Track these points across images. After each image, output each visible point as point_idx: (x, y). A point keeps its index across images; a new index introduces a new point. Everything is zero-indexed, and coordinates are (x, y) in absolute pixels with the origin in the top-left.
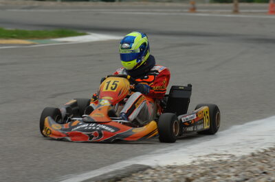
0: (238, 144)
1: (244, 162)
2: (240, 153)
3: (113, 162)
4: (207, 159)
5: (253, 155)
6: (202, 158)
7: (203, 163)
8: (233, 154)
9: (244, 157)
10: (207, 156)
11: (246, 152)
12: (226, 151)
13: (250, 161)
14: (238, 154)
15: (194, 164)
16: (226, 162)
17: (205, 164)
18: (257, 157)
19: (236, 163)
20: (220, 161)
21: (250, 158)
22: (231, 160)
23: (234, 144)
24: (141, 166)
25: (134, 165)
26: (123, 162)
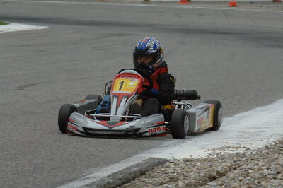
4: (223, 152)
7: (220, 156)
15: (211, 157)
24: (159, 159)
25: (151, 158)
26: (139, 155)
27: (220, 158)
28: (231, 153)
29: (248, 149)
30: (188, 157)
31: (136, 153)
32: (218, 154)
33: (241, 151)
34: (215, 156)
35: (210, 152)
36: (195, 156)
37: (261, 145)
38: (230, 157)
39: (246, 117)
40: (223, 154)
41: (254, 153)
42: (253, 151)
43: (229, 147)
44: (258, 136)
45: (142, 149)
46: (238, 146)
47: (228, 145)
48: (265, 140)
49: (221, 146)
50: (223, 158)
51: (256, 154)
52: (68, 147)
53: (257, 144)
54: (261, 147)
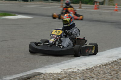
0: (81, 64)
1: (83, 72)
2: (82, 68)
3: (26, 71)
4: (67, 71)
5: (87, 69)
6: (65, 70)
7: (65, 72)
8: (78, 68)
9: (83, 70)
10: (67, 69)
11: (84, 68)
12: (75, 67)
13: (86, 72)
14: (80, 69)
15: (62, 72)
16: (75, 72)
17: (66, 73)
18: (88, 70)
19: (80, 73)
20: (73, 71)
21: (86, 71)
22: (78, 71)
23: (79, 64)
25: (35, 72)
28: (70, 71)
29: (79, 69)
30: (52, 72)
31: (30, 70)
33: (75, 70)
35: (62, 70)
36: (55, 72)
47: (70, 68)
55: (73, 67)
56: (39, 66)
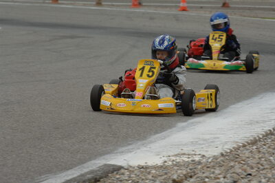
3: (82, 162)
4: (178, 159)
6: (174, 158)
7: (175, 163)
9: (215, 158)
10: (176, 155)
14: (208, 154)
15: (166, 164)
16: (199, 163)
19: (212, 164)
20: (193, 161)
24: (113, 165)
25: (105, 165)
26: (93, 162)
27: (176, 165)
28: (186, 160)
29: (204, 156)
30: (143, 164)
31: (90, 159)
32: (173, 161)
33: (197, 158)
34: (170, 163)
35: (165, 159)
36: (150, 163)
37: (217, 152)
38: (186, 164)
39: (200, 122)
40: (178, 161)
41: (210, 160)
42: (209, 158)
43: (184, 154)
44: (213, 142)
45: (96, 156)
46: (193, 153)
47: (183, 152)
48: (220, 147)
49: (176, 153)
50: (178, 165)
51: (212, 161)
52: (20, 152)
53: (213, 152)
54: (216, 154)
55: (186, 150)
56: (104, 149)
